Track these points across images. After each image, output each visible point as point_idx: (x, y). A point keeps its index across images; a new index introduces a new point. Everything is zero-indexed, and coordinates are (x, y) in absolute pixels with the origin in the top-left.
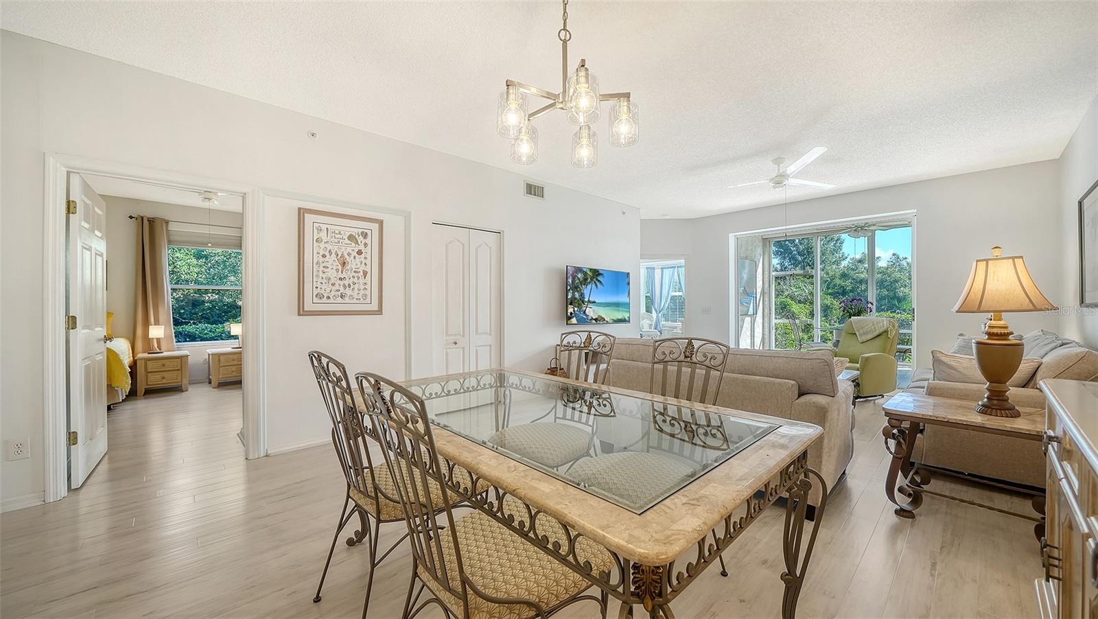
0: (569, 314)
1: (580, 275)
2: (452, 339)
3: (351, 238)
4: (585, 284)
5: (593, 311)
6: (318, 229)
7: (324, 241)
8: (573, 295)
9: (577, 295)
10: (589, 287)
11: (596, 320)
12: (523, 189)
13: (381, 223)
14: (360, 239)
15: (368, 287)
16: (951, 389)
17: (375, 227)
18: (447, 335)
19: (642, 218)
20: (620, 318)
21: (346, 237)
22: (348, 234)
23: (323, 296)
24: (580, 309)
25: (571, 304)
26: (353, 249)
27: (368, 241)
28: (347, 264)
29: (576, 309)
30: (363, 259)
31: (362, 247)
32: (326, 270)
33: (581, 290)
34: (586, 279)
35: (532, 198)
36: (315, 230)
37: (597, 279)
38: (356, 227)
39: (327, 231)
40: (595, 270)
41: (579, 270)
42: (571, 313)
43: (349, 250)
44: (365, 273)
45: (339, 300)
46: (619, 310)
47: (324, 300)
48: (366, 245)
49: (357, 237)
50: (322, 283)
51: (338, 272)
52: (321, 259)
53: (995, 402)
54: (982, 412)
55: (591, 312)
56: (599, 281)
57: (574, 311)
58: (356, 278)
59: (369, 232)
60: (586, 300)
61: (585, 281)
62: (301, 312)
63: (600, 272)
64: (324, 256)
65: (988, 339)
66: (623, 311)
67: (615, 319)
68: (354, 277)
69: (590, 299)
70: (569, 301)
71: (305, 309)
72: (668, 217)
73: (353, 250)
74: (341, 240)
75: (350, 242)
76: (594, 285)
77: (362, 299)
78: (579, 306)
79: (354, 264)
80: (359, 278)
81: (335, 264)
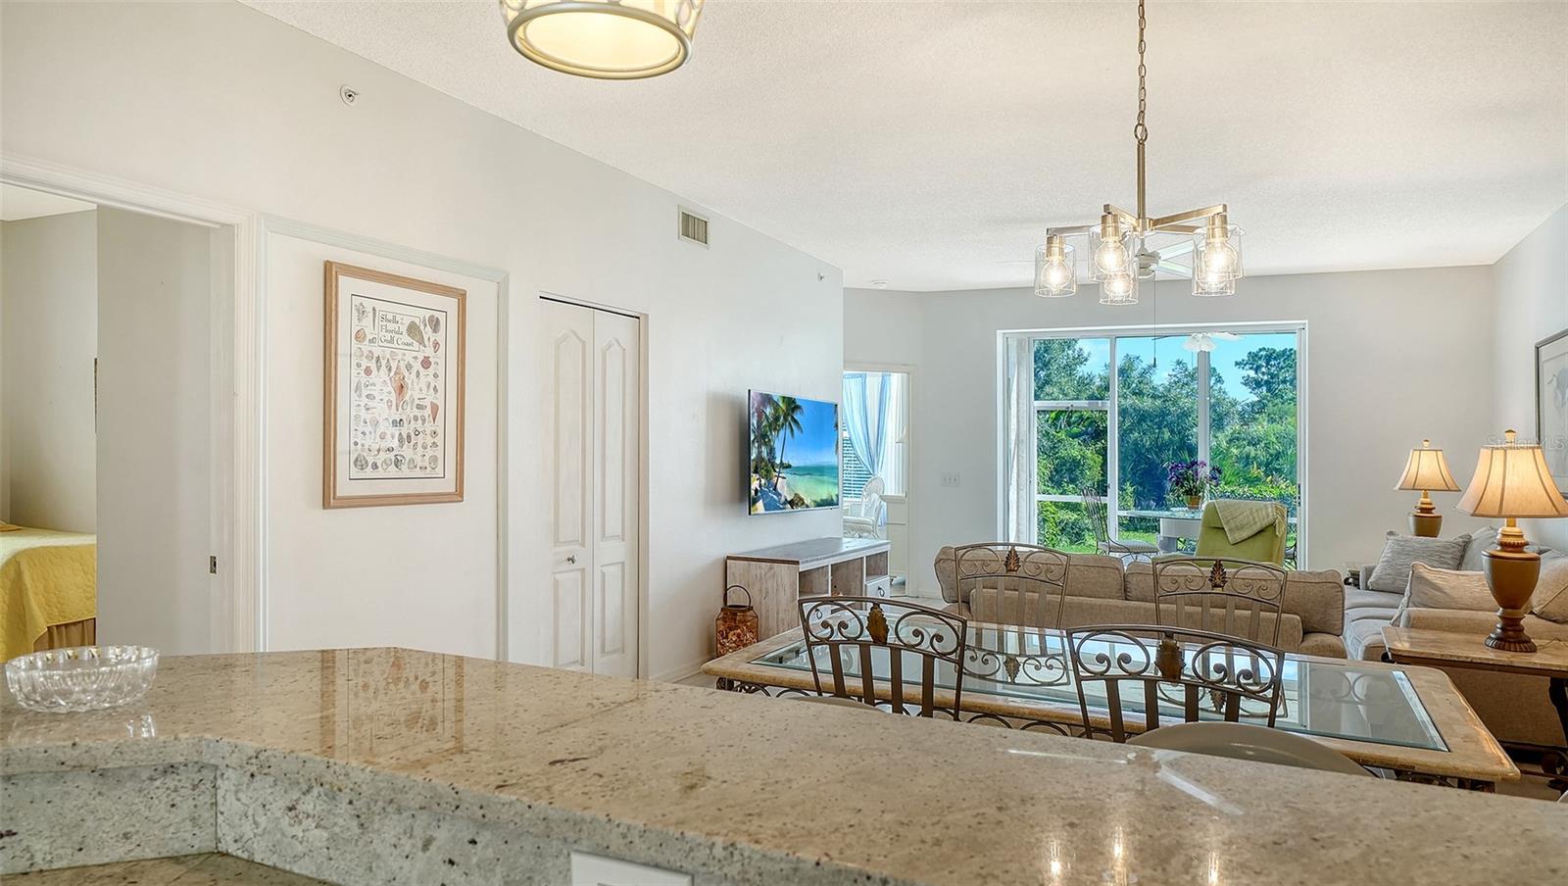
0: (753, 492)
1: (769, 411)
2: (565, 551)
3: (413, 329)
4: (775, 429)
5: (788, 485)
6: (358, 310)
7: (369, 337)
8: (760, 453)
9: (764, 451)
10: (782, 433)
11: (791, 503)
12: (676, 225)
13: (462, 297)
14: (427, 332)
15: (439, 440)
16: (1438, 618)
17: (451, 303)
18: (557, 542)
19: (845, 286)
20: (824, 497)
21: (404, 329)
22: (407, 321)
23: (367, 462)
24: (769, 482)
25: (756, 472)
26: (413, 354)
27: (440, 337)
28: (405, 389)
29: (763, 481)
30: (431, 378)
31: (429, 351)
32: (371, 404)
33: (769, 440)
34: (777, 419)
35: (689, 244)
36: (355, 313)
37: (793, 418)
38: (417, 305)
39: (374, 314)
40: (790, 399)
41: (767, 399)
42: (756, 491)
43: (409, 358)
44: (435, 408)
45: (392, 471)
46: (823, 482)
47: (369, 472)
48: (436, 344)
49: (422, 327)
50: (364, 433)
51: (390, 407)
52: (364, 379)
53: (1511, 633)
54: (1498, 647)
55: (786, 487)
56: (795, 421)
57: (760, 486)
58: (420, 421)
59: (441, 317)
60: (778, 461)
61: (775, 424)
62: (329, 498)
63: (798, 403)
64: (368, 371)
65: (1501, 551)
66: (829, 483)
67: (818, 500)
68: (416, 418)
69: (784, 462)
70: (753, 464)
71: (338, 494)
72: (883, 287)
73: (416, 358)
74: (397, 336)
75: (410, 340)
76: (788, 431)
77: (429, 468)
78: (768, 477)
79: (417, 388)
80: (424, 421)
81: (386, 389)
